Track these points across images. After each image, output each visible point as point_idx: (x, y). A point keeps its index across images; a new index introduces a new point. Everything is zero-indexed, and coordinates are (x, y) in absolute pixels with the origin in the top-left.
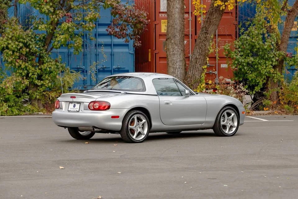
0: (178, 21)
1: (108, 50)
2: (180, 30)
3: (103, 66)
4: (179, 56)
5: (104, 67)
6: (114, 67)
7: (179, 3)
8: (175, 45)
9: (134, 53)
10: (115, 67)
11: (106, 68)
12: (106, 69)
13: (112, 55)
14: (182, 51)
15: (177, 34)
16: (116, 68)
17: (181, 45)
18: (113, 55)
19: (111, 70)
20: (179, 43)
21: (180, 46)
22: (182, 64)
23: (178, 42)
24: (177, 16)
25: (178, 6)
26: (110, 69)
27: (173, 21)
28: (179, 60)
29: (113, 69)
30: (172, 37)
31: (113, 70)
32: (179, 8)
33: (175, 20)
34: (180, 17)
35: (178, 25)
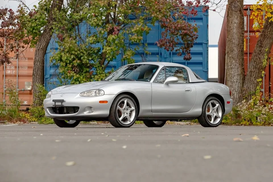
0: (236, 36)
2: (238, 45)
4: (236, 70)
7: (237, 18)
8: (232, 59)
14: (240, 65)
15: (235, 49)
17: (239, 60)
21: (238, 60)
22: (240, 78)
23: (235, 56)
24: (235, 31)
25: (237, 21)
27: (231, 36)
28: (236, 74)
30: (230, 52)
32: (238, 23)
33: (233, 35)
34: (238, 32)
35: (236, 40)
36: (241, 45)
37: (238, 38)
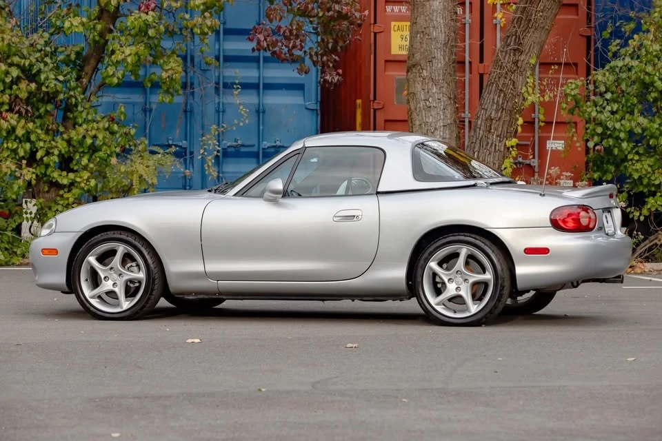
0: (440, 20)
1: (251, 98)
2: (446, 44)
3: (236, 141)
4: (441, 113)
5: (239, 142)
6: (265, 144)
8: (430, 84)
9: (319, 108)
10: (269, 145)
11: (243, 146)
12: (243, 150)
13: (260, 112)
14: (450, 98)
15: (439, 55)
16: (268, 147)
17: (449, 85)
18: (264, 112)
19: (258, 153)
20: (441, 77)
21: (446, 85)
22: (450, 134)
23: (439, 75)
26: (255, 149)
27: (427, 18)
28: (441, 124)
29: (263, 149)
30: (423, 63)
31: (263, 153)
33: (433, 16)
34: (445, 8)
35: (441, 31)
36: (453, 44)
37: (446, 25)
